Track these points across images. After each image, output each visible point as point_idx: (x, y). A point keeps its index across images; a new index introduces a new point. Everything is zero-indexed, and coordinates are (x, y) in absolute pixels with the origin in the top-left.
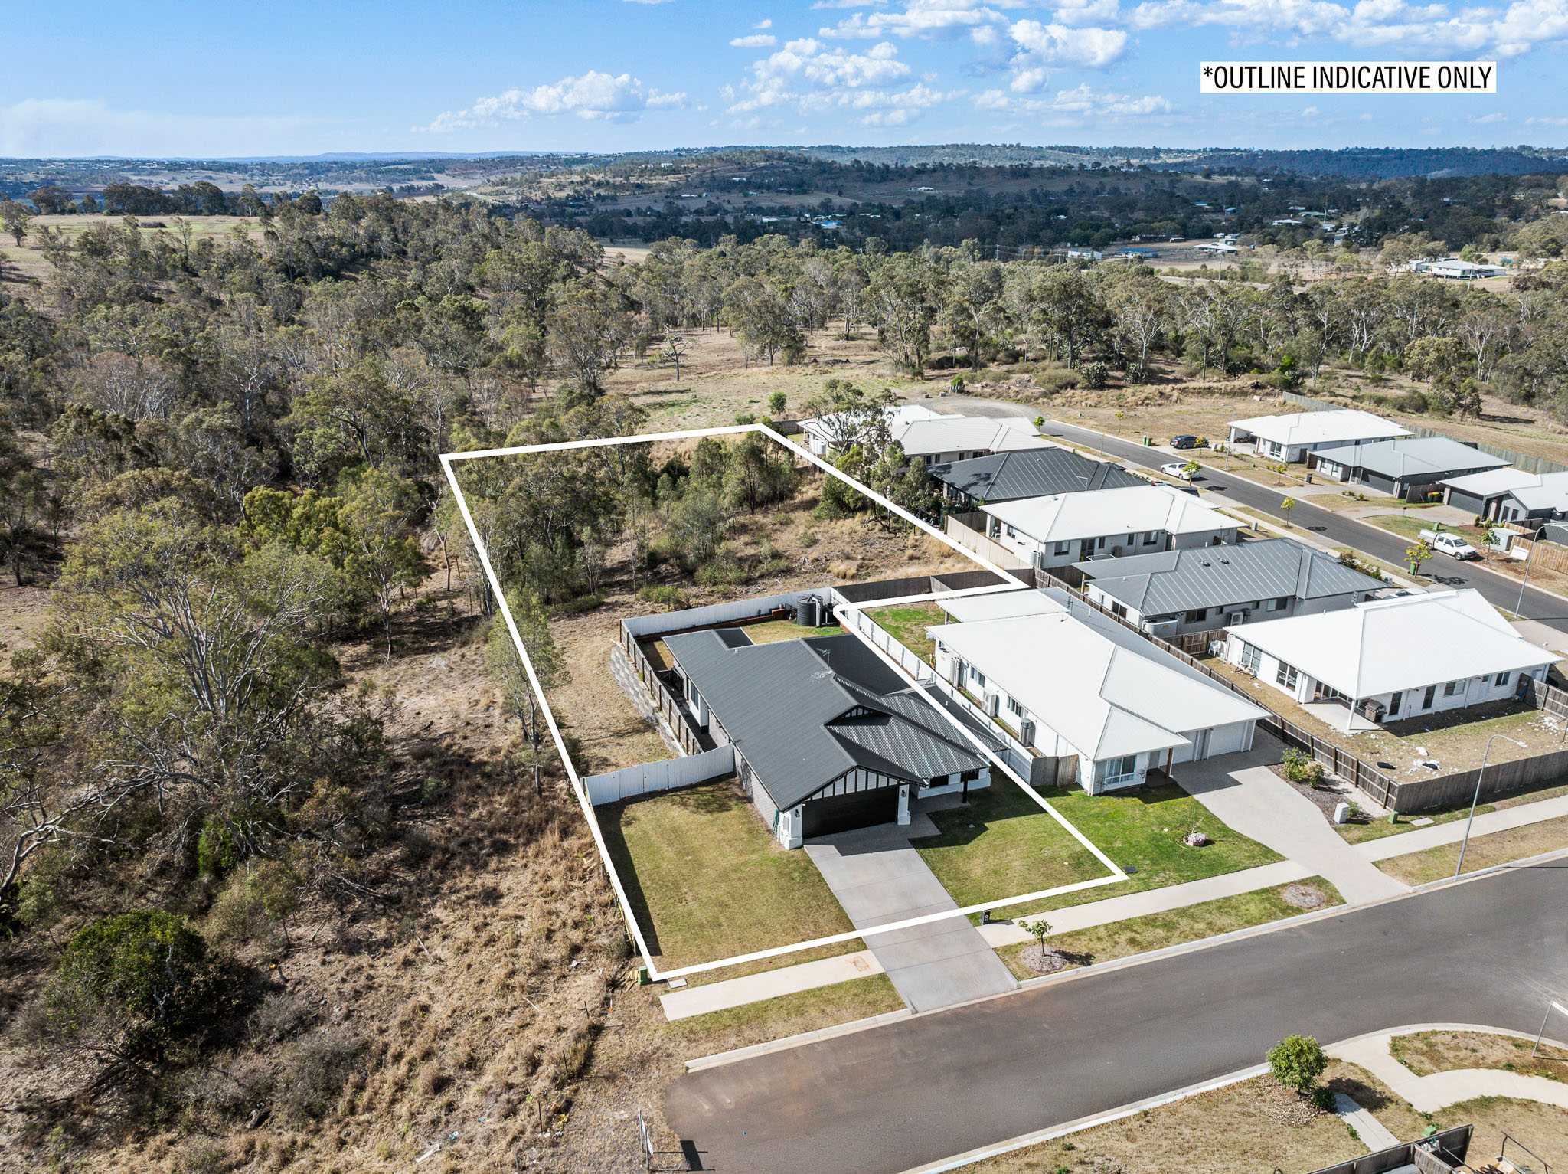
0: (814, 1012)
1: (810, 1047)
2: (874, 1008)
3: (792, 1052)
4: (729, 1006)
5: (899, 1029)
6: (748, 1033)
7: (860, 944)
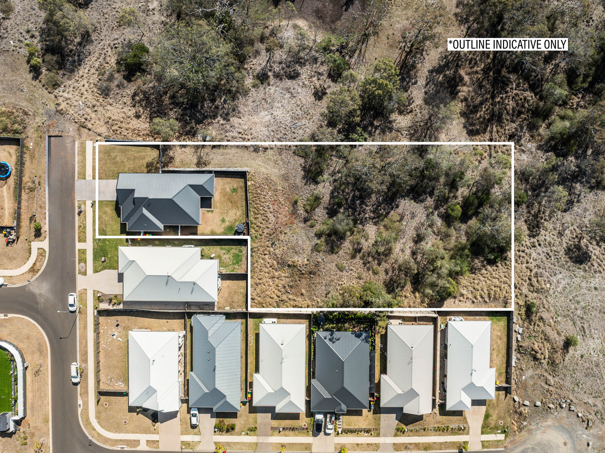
0: (81, 164)
1: (75, 161)
2: (79, 174)
3: (75, 158)
4: (87, 152)
5: (73, 176)
6: (80, 152)
7: (94, 178)
